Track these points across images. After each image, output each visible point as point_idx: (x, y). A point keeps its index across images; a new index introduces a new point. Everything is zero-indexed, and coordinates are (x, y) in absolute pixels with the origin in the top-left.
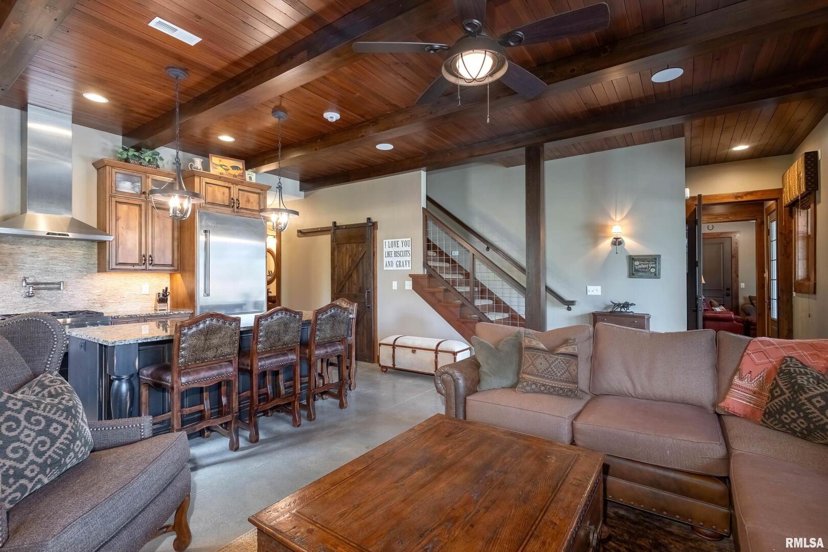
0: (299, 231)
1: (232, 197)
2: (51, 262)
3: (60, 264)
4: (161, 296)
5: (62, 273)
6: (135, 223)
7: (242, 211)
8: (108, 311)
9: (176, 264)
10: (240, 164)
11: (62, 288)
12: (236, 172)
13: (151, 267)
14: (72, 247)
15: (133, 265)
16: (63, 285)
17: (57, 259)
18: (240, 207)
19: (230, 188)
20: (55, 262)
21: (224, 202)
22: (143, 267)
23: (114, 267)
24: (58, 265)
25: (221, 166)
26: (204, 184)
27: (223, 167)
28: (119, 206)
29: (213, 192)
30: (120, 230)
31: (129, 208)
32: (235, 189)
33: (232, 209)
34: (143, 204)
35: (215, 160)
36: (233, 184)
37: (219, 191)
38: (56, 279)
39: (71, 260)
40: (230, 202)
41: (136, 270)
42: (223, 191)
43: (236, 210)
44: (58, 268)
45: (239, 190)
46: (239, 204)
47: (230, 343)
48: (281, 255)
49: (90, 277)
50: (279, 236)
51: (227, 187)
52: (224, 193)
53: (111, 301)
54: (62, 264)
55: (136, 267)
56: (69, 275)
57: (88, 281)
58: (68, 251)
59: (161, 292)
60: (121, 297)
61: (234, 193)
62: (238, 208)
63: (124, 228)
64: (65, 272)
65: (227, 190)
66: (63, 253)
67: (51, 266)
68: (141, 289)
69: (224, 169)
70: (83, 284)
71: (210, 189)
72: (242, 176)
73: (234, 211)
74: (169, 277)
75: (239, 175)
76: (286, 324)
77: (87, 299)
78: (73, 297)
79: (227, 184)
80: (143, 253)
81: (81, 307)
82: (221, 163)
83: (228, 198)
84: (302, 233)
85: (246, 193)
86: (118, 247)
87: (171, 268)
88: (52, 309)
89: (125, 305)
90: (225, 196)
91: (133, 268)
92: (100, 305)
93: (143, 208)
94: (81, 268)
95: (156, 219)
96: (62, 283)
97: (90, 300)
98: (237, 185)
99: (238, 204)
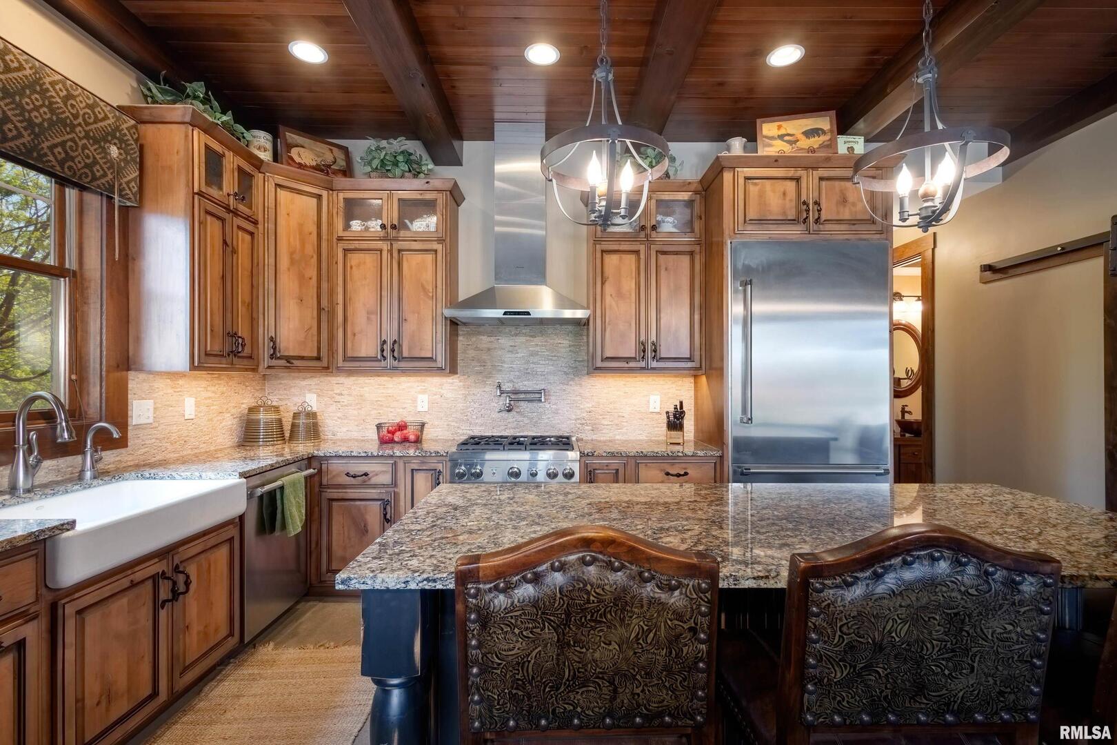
0: (988, 268)
1: (804, 198)
2: (532, 359)
3: (541, 362)
4: (672, 418)
5: (544, 375)
6: (629, 285)
7: (828, 227)
8: (602, 439)
9: (697, 357)
10: (824, 122)
11: (543, 400)
12: (815, 142)
13: (655, 364)
14: (556, 334)
15: (627, 359)
16: (545, 395)
17: (538, 355)
18: (823, 217)
19: (798, 180)
20: (536, 359)
21: (784, 213)
22: (643, 364)
23: (599, 364)
24: (539, 364)
25: (781, 137)
26: (741, 181)
27: (787, 138)
28: (607, 258)
29: (762, 195)
30: (608, 299)
31: (621, 259)
32: (810, 181)
33: (802, 227)
34: (642, 248)
35: (768, 129)
36: (806, 168)
37: (774, 191)
38: (537, 385)
39: (555, 356)
40: (799, 212)
41: (631, 370)
42: (782, 190)
43: (813, 226)
44: (540, 369)
45: (821, 179)
46: (819, 211)
47: (668, 669)
48: (933, 331)
49: (578, 382)
50: (928, 292)
51: (791, 179)
52: (784, 194)
53: (606, 423)
54: (544, 363)
55: (632, 364)
56: (551, 378)
57: (575, 388)
58: (552, 341)
59: (672, 410)
60: (619, 416)
61: (808, 189)
62: (817, 221)
63: (613, 296)
64: (547, 374)
65: (791, 186)
66: (545, 346)
67: (532, 366)
68: (648, 402)
69: (788, 142)
70: (569, 392)
71: (753, 189)
72: (828, 146)
73: (808, 230)
74: (693, 381)
75: (822, 146)
76: (955, 621)
77: (574, 417)
78: (557, 414)
79: (791, 173)
80: (643, 338)
81: (567, 430)
82: (782, 132)
83: (794, 204)
84: (993, 271)
85: (837, 183)
86: (605, 330)
87: (689, 365)
88: (533, 431)
89: (624, 430)
90: (788, 198)
91: (626, 365)
92: (590, 428)
93: (642, 256)
94: (566, 367)
95: (663, 273)
96: (543, 391)
97: (578, 419)
98: (814, 168)
99: (817, 214)
